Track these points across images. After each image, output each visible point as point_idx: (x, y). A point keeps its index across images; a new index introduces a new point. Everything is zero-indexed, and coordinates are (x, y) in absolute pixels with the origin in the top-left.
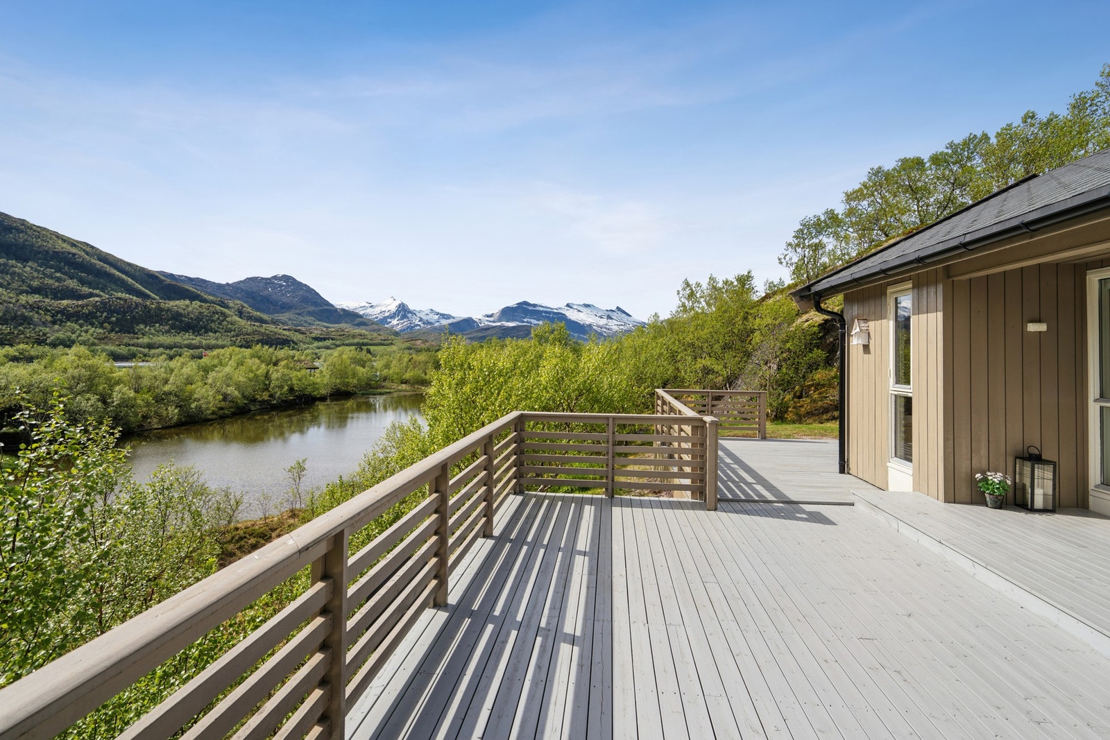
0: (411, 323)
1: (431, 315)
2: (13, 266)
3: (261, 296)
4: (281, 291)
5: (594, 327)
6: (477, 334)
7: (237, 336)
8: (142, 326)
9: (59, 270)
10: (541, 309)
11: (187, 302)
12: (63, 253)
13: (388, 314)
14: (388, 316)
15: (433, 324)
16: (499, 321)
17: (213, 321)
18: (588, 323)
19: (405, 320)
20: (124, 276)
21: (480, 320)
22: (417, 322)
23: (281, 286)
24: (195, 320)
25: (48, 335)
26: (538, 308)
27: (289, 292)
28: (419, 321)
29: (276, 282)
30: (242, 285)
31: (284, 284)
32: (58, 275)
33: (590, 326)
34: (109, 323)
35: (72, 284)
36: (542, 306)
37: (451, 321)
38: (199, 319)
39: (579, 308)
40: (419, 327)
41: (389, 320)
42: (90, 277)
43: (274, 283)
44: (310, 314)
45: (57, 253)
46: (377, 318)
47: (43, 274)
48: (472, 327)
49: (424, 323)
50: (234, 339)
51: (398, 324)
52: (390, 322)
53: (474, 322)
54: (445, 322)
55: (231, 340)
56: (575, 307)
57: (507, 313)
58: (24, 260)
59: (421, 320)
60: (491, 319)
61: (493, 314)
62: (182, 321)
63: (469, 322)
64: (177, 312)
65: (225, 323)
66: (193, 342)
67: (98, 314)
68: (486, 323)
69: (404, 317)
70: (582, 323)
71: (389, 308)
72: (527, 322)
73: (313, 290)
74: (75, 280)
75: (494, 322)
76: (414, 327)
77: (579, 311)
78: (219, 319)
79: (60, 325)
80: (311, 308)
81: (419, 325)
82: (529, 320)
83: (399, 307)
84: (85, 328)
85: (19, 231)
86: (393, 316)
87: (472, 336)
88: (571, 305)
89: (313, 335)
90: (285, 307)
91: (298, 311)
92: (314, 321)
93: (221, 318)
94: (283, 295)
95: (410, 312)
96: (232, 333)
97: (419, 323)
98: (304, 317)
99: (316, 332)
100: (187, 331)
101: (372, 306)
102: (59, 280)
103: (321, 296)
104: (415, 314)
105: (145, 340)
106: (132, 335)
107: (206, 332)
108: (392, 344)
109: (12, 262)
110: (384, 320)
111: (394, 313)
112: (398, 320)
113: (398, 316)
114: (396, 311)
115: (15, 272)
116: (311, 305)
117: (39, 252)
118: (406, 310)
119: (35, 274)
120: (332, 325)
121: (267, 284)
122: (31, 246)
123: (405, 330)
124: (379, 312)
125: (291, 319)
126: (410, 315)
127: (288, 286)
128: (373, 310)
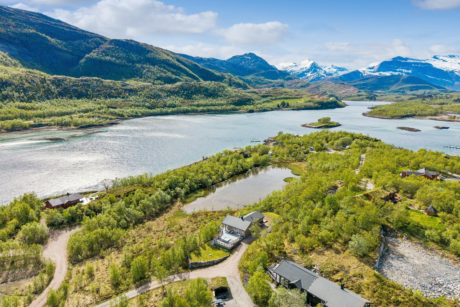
0: (318, 75)
1: (332, 69)
2: (151, 68)
3: (239, 66)
4: (248, 62)
5: (456, 73)
6: (360, 82)
7: (229, 98)
8: (195, 96)
9: (165, 68)
10: (411, 61)
11: (210, 82)
12: (165, 60)
13: (305, 70)
14: (305, 71)
15: (332, 75)
16: (378, 71)
17: (220, 91)
18: (450, 70)
19: (315, 73)
20: (186, 68)
21: (364, 71)
22: (322, 74)
23: (248, 59)
24: (213, 91)
25: (167, 102)
26: (409, 61)
27: (252, 62)
28: (324, 73)
29: (246, 57)
30: (230, 61)
31: (250, 58)
32: (165, 70)
33: (452, 72)
34: (184, 95)
35: (169, 74)
36: (412, 59)
37: (345, 72)
38: (214, 91)
39: (445, 59)
40: (323, 77)
41: (306, 74)
42: (175, 70)
43: (245, 58)
44: (262, 75)
45: (163, 60)
46: (298, 72)
47: (160, 71)
48: (359, 77)
49: (327, 75)
50: (228, 100)
51: (311, 76)
52: (306, 75)
53: (360, 73)
54: (341, 73)
55: (227, 101)
56: (441, 58)
57: (385, 66)
58: (154, 65)
59: (325, 72)
60: (372, 70)
61: (373, 67)
62: (209, 92)
63: (356, 74)
64: (206, 88)
65: (224, 92)
66: (213, 102)
67: (180, 91)
68: (368, 73)
69: (315, 71)
70: (445, 70)
71: (306, 66)
72: (400, 71)
73: (264, 60)
74: (170, 72)
75: (374, 72)
76: (320, 77)
77: (444, 61)
78: (222, 90)
79: (169, 97)
80: (263, 72)
81: (324, 76)
82: (401, 70)
83: (312, 65)
84: (177, 98)
85: (149, 52)
86: (308, 71)
87: (356, 83)
88: (437, 57)
89: (262, 94)
90: (250, 72)
91: (256, 74)
92: (264, 79)
93: (223, 89)
94: (250, 64)
95: (319, 68)
96: (227, 97)
97: (324, 75)
98: (259, 77)
99: (263, 92)
100: (210, 97)
101: (296, 66)
102: (165, 73)
103: (268, 64)
104: (322, 69)
105: (196, 103)
106: (191, 100)
107: (217, 97)
109: (151, 66)
110: (303, 74)
111: (308, 69)
112: (311, 74)
113: (311, 71)
114: (310, 68)
115: (152, 71)
116: (263, 69)
117: (158, 61)
118: (316, 67)
119: (158, 71)
120: (272, 81)
121: (241, 59)
122: (156, 58)
123: (315, 79)
124: (300, 69)
125: (252, 79)
126: (319, 70)
127: (252, 59)
128: (296, 68)
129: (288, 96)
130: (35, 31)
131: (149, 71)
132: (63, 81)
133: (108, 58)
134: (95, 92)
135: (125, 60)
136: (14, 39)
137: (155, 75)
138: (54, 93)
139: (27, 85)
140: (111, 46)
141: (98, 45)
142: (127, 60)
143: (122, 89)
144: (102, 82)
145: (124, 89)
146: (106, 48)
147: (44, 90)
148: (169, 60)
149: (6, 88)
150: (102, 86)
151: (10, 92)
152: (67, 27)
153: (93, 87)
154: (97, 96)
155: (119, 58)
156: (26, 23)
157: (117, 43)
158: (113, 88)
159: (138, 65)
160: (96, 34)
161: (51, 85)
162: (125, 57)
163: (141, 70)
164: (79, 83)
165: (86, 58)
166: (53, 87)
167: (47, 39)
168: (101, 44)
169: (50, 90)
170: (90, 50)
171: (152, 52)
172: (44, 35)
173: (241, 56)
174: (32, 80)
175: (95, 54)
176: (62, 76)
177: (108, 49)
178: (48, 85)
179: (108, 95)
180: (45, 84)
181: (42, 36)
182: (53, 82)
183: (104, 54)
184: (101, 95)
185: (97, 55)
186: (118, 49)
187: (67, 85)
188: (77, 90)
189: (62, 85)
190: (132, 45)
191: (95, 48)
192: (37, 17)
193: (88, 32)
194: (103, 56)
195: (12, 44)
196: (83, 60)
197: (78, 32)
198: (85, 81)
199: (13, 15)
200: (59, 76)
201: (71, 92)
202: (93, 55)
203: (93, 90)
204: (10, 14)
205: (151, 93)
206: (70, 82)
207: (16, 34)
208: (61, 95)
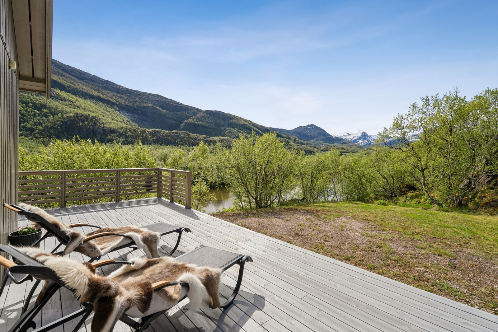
0: (369, 142)
3: (303, 134)
4: (310, 131)
9: (242, 130)
12: (243, 124)
13: (357, 138)
19: (366, 140)
20: (259, 130)
23: (310, 129)
27: (313, 131)
28: (373, 140)
29: (308, 127)
30: (296, 130)
40: (373, 143)
41: (357, 141)
44: (321, 140)
45: (242, 124)
46: (351, 140)
47: (239, 132)
49: (376, 141)
51: (362, 143)
52: (358, 142)
58: (234, 128)
65: (289, 145)
68: (413, 139)
69: (365, 139)
71: (357, 135)
73: (323, 130)
80: (322, 137)
83: (363, 134)
85: (231, 118)
86: (359, 139)
89: (321, 149)
90: (312, 138)
91: (317, 139)
92: (323, 143)
93: (287, 143)
94: (311, 132)
95: (368, 136)
98: (319, 141)
99: (322, 147)
103: (326, 132)
104: (371, 137)
108: (357, 152)
109: (232, 129)
110: (355, 141)
111: (360, 137)
112: (362, 141)
113: (362, 139)
114: (361, 136)
115: (232, 132)
116: (322, 136)
117: (238, 125)
118: (366, 135)
119: (237, 132)
120: (330, 144)
121: (305, 129)
122: (236, 123)
123: (365, 145)
124: (353, 137)
125: (313, 143)
126: (368, 137)
127: (313, 129)
128: (350, 136)
129: (344, 151)
130: (152, 105)
131: (229, 132)
132: (158, 132)
133: (200, 122)
134: (182, 141)
135: (213, 124)
136: (138, 110)
137: (234, 135)
138: (149, 140)
139: (129, 133)
140: (204, 115)
141: (195, 114)
142: (214, 125)
143: (204, 140)
144: (189, 134)
145: (205, 140)
146: (200, 116)
147: (142, 138)
148: (246, 124)
149: (112, 134)
150: (188, 137)
151: (114, 137)
152: (175, 103)
153: (181, 137)
154: (183, 144)
155: (209, 123)
156: (147, 100)
157: (209, 113)
158: (197, 139)
159: (223, 128)
160: (195, 108)
161: (148, 135)
162: (213, 123)
163: (224, 131)
164: (170, 134)
165: (185, 123)
166: (150, 137)
167: (160, 110)
168: (196, 113)
169: (147, 138)
170: (188, 118)
171: (233, 119)
172: (158, 108)
173: (305, 127)
174: (134, 131)
175: (192, 120)
176: (159, 130)
177: (201, 117)
178: (146, 135)
179: (192, 144)
180: (144, 134)
181: (157, 108)
182: (151, 133)
183: (198, 120)
184: (186, 143)
185: (193, 121)
186: (208, 116)
187: (161, 135)
188: (167, 139)
189: (157, 135)
190: (219, 114)
191: (192, 117)
192: (156, 97)
193: (189, 106)
194: (197, 121)
195: (136, 113)
196: (183, 124)
197: (182, 106)
198: (176, 133)
199: (140, 95)
200: (156, 130)
201: (163, 140)
202: (190, 120)
203: (180, 140)
204: (138, 95)
205: (227, 144)
206: (164, 133)
207: (140, 107)
208: (155, 142)
